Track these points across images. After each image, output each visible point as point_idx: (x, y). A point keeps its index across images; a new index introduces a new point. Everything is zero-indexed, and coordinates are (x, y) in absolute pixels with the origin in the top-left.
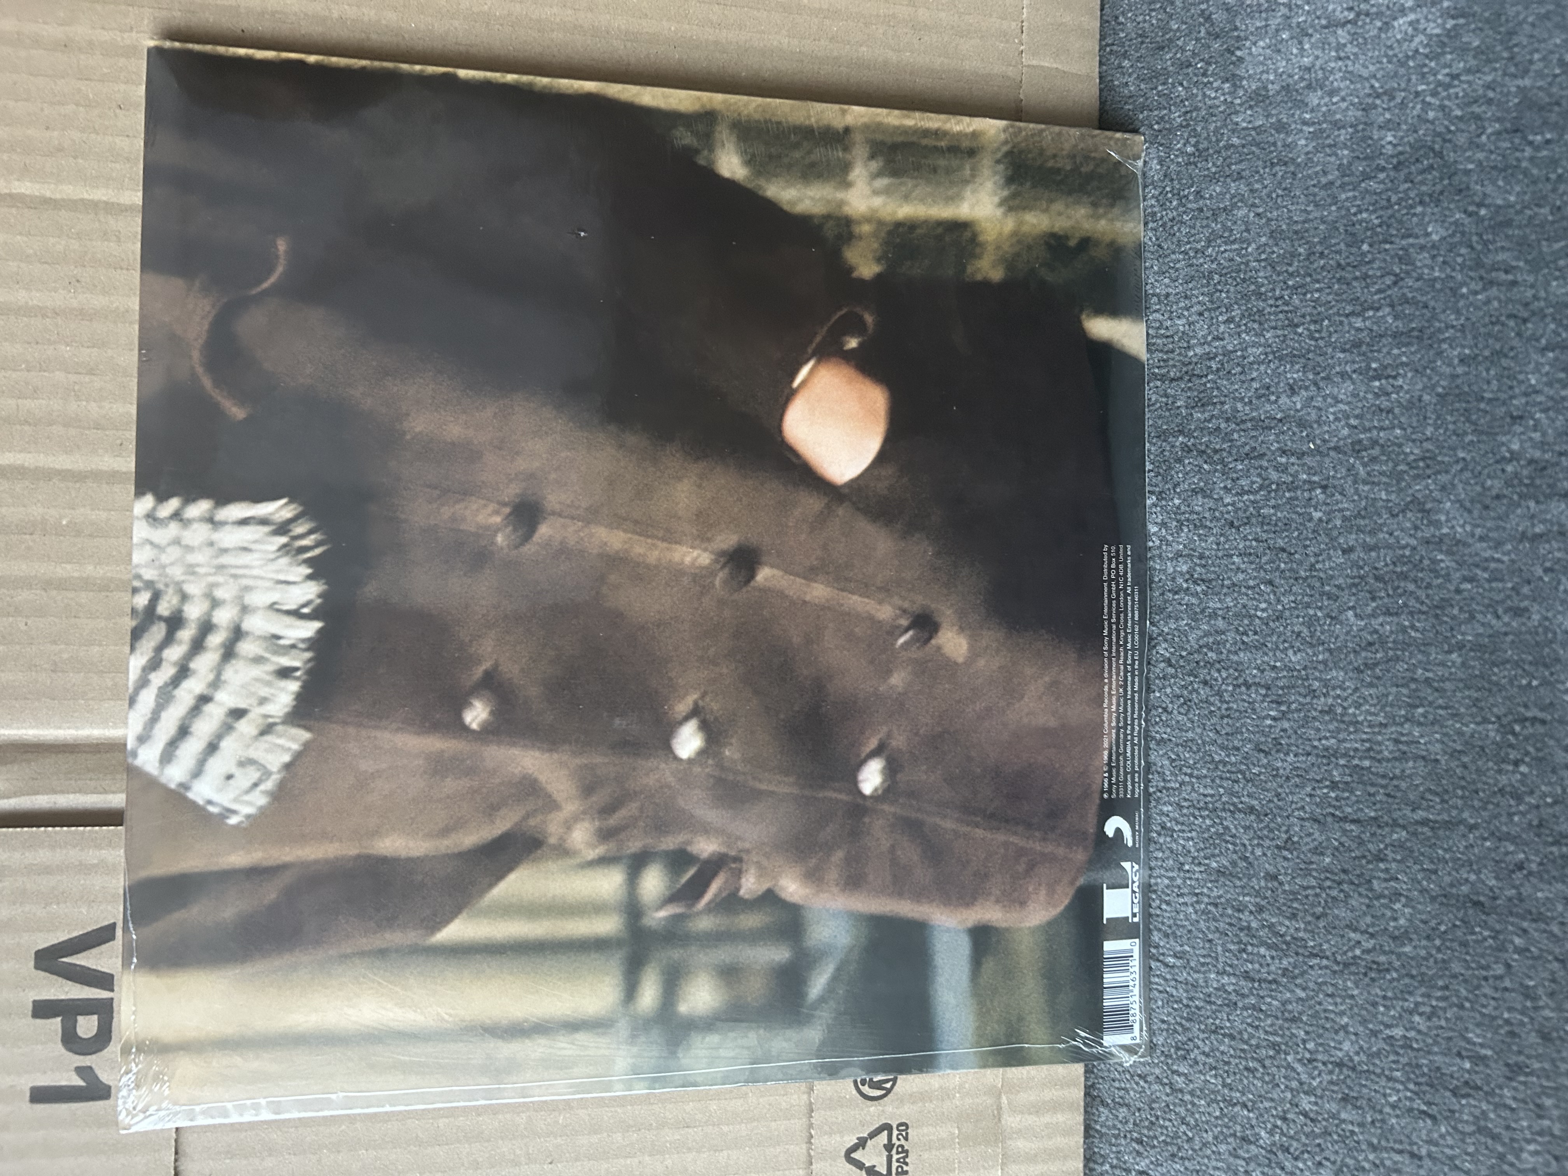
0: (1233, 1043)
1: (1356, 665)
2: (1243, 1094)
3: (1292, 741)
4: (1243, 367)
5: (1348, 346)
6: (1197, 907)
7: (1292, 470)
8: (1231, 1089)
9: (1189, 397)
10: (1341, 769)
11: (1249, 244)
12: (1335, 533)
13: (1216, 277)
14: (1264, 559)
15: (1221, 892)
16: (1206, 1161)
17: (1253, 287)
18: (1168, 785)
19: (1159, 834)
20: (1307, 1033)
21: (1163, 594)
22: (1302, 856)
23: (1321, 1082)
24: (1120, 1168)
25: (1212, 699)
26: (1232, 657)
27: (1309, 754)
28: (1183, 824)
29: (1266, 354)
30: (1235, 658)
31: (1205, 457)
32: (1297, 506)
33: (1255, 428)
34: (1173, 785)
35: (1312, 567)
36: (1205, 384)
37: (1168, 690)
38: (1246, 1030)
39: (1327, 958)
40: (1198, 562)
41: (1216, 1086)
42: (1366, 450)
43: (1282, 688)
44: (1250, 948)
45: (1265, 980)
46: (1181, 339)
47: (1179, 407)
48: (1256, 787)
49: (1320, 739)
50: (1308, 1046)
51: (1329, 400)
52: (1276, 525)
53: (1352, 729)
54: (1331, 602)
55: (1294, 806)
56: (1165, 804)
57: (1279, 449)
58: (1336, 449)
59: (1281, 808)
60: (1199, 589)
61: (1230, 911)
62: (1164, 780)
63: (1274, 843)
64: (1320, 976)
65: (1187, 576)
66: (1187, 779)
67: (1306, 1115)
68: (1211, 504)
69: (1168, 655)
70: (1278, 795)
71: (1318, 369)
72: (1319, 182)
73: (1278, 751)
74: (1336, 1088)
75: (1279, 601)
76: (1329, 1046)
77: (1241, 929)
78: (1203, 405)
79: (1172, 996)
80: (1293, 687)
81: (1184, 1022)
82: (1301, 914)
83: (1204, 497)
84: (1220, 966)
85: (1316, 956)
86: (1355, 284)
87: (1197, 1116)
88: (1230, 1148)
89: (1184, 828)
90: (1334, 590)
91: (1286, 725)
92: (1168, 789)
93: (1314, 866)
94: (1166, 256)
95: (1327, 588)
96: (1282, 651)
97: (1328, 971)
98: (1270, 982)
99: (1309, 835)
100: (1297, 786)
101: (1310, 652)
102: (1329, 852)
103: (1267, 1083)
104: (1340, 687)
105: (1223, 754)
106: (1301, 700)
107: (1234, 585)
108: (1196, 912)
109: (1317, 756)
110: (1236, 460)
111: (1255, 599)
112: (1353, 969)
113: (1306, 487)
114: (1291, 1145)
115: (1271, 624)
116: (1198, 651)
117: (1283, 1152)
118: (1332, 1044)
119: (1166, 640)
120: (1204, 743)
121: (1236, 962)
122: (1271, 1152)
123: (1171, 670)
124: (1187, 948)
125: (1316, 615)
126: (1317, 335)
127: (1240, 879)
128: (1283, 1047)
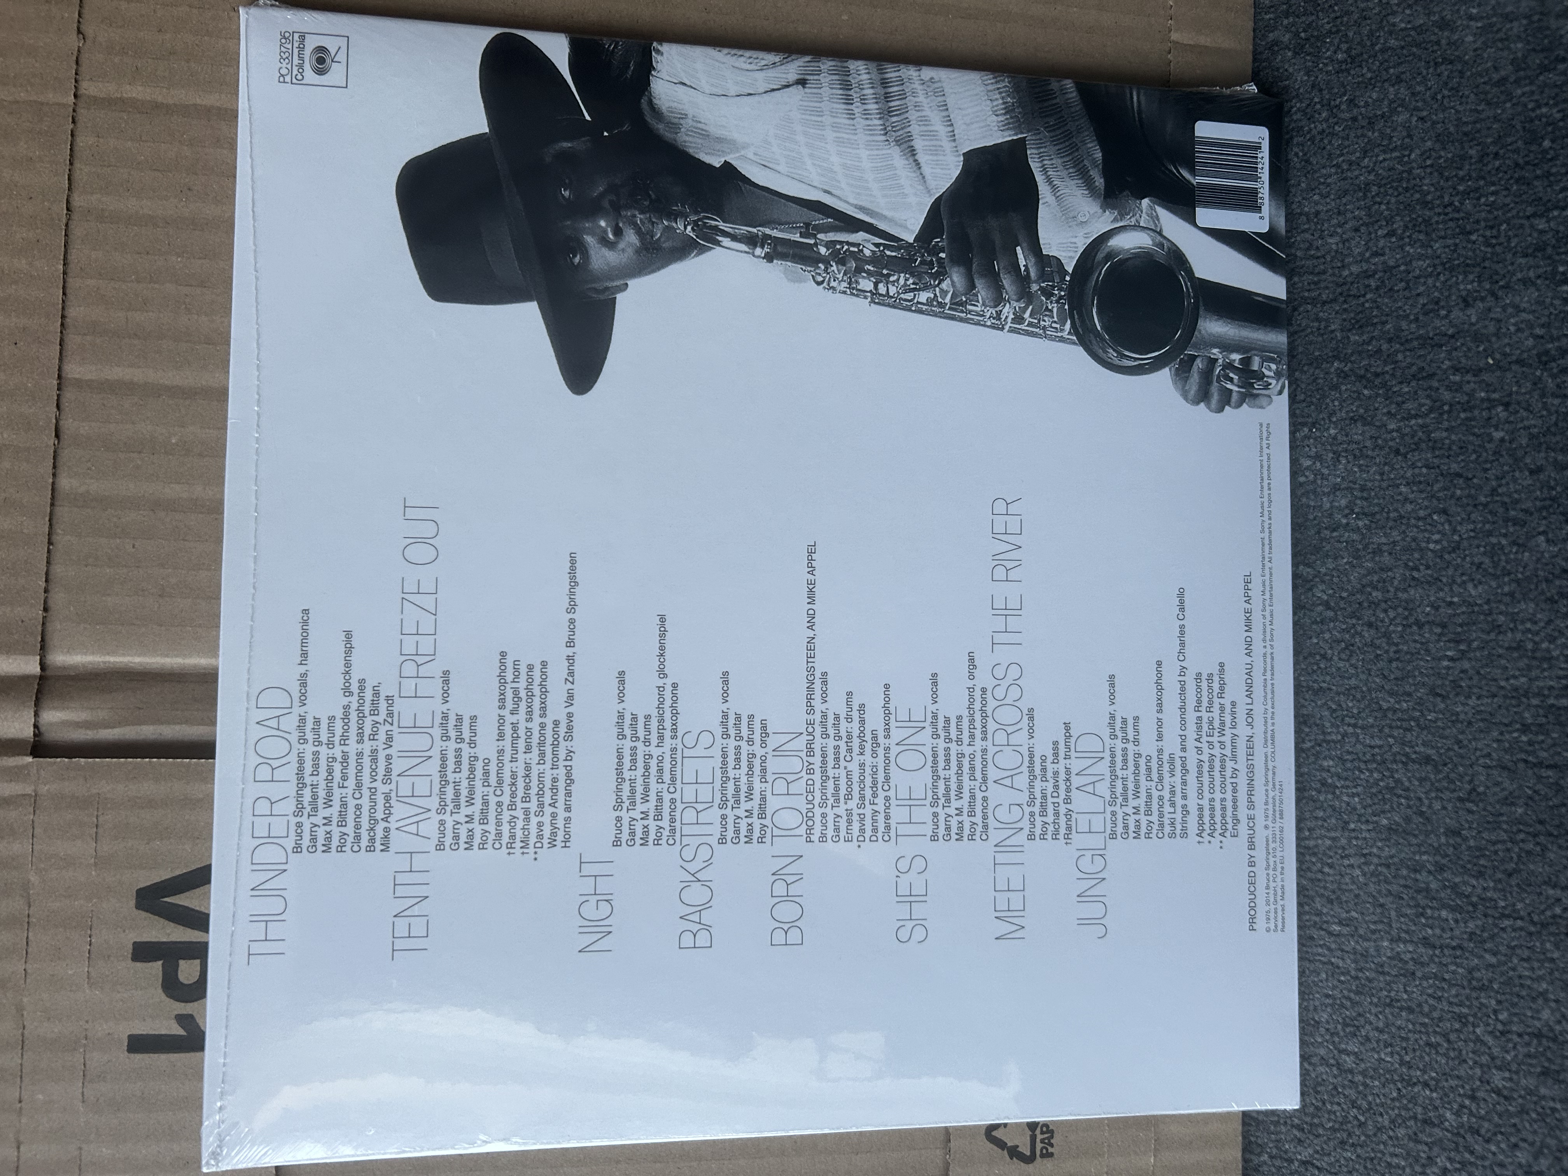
0: (1411, 1017)
1: (1549, 594)
2: (1424, 1072)
3: (1475, 682)
4: (1407, 283)
5: (1530, 251)
6: (1366, 869)
7: (1467, 388)
8: (1410, 1068)
9: (1345, 320)
10: (1533, 710)
11: (1411, 151)
12: (1520, 453)
13: (1374, 189)
14: (1436, 487)
15: (1394, 851)
16: (1382, 1147)
17: (1417, 196)
18: (1328, 738)
19: (1319, 792)
20: (1499, 1002)
21: (1319, 532)
22: (1489, 808)
23: (1516, 1056)
24: (1281, 1158)
25: (1378, 642)
26: (1400, 595)
27: (1494, 696)
28: (1346, 779)
29: (1435, 266)
30: (1403, 596)
31: (1364, 382)
32: (1474, 427)
33: (1423, 346)
34: (1334, 737)
35: (1494, 492)
36: (1363, 304)
37: (1327, 636)
38: (1427, 1002)
39: (1522, 919)
40: (1359, 494)
41: (1392, 1064)
42: (1554, 360)
43: (1461, 625)
44: (1429, 911)
45: (1447, 946)
46: (1333, 258)
47: (1333, 331)
48: (1433, 735)
49: (1507, 679)
50: (1501, 1017)
51: (1510, 310)
52: (1450, 449)
53: (1545, 666)
54: (1517, 528)
55: (1478, 753)
56: (1325, 758)
57: (1453, 367)
58: (1519, 362)
59: (1462, 757)
60: (1360, 523)
61: (1404, 872)
62: (1324, 733)
63: (1456, 795)
64: (1513, 939)
65: (1347, 511)
66: (1350, 730)
67: (1498, 1092)
68: (1373, 432)
69: (1325, 597)
70: (1459, 742)
71: (1495, 277)
72: (1490, 79)
73: (1457, 695)
74: (1534, 1062)
75: (1454, 531)
76: (1525, 1015)
77: (1419, 891)
78: (1361, 327)
79: (1338, 967)
80: (1474, 624)
81: (1352, 995)
82: (1490, 872)
83: (1364, 425)
84: (1394, 932)
85: (1508, 917)
86: (1536, 183)
87: (1370, 1098)
88: (1410, 1132)
89: (1347, 783)
90: (1521, 515)
91: (1466, 665)
92: (1328, 742)
93: (1505, 818)
94: (1316, 172)
95: (1513, 513)
96: (1460, 586)
97: (1523, 933)
98: (1454, 948)
99: (1497, 784)
100: (1481, 731)
101: (1494, 584)
102: (1521, 801)
103: (1453, 1059)
104: (1530, 620)
105: (1392, 700)
106: (1484, 636)
107: (1401, 517)
108: (1364, 874)
109: (1505, 697)
110: (1401, 383)
111: (1426, 530)
112: (1553, 929)
113: (1485, 405)
114: (1481, 1126)
115: (1446, 556)
116: (1361, 592)
117: (1473, 1133)
118: (1529, 1014)
119: (1323, 582)
120: (1369, 690)
121: (1413, 928)
122: (1458, 1134)
123: (1330, 614)
124: (1354, 914)
125: (1500, 543)
126: (1494, 241)
127: (1415, 836)
128: (1471, 1019)
